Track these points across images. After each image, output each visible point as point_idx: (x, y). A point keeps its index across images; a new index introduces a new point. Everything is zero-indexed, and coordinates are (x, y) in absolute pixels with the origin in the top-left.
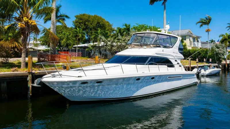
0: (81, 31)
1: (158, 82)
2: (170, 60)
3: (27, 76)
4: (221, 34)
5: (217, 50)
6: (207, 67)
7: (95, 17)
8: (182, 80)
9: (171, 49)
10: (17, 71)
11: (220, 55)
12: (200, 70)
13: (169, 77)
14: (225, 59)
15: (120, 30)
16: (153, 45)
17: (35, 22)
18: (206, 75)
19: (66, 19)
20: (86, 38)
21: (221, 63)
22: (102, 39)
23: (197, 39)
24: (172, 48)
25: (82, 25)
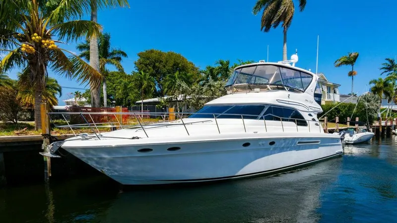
0: (148, 77)
1: (282, 150)
2: (300, 112)
3: (42, 142)
4: (372, 79)
5: (366, 104)
6: (353, 130)
7: (170, 55)
8: (320, 148)
9: (302, 94)
10: (26, 134)
11: (371, 112)
12: (344, 135)
13: (299, 143)
14: (378, 119)
15: (211, 70)
16: (272, 86)
17: (54, 44)
18: (352, 142)
19: (123, 57)
20: (157, 90)
21: (372, 124)
22: (183, 87)
23: (334, 89)
24: (303, 92)
25: (150, 68)
